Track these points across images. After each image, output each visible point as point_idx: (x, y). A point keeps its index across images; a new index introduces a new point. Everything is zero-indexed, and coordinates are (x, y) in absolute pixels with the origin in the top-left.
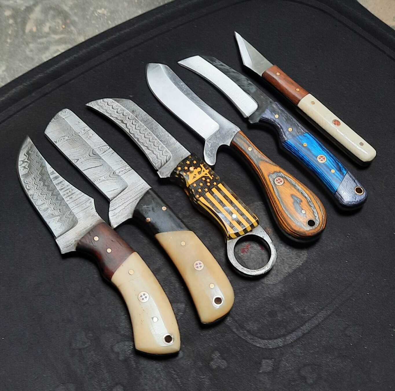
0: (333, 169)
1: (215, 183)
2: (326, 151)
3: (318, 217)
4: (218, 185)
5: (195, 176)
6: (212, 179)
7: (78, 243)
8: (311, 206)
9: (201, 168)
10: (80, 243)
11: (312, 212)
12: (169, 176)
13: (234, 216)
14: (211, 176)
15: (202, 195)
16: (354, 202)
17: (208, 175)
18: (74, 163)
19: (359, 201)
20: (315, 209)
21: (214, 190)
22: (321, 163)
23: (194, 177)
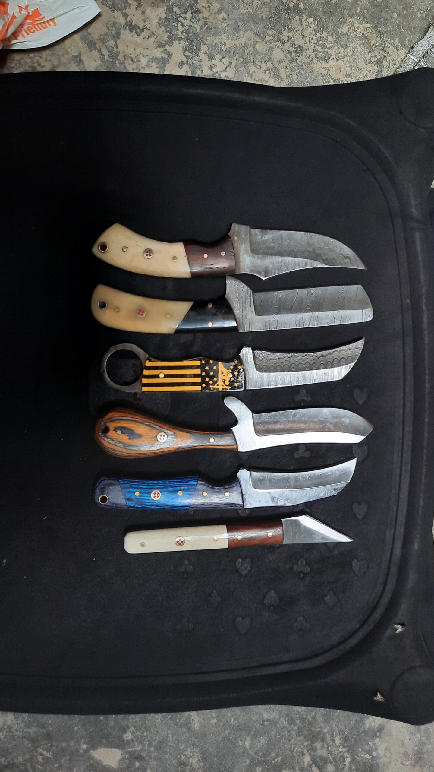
0: (139, 496)
1: (204, 385)
2: (161, 505)
3: (106, 440)
4: (200, 387)
5: (223, 375)
6: (211, 386)
7: (230, 238)
8: (119, 443)
9: (226, 386)
10: (230, 239)
11: (114, 440)
12: (240, 354)
13: (162, 376)
14: (213, 388)
15: (202, 367)
16: (98, 486)
17: (215, 386)
18: (312, 289)
19: (96, 491)
20: (114, 445)
21: (199, 380)
22: (153, 491)
23: (222, 373)
